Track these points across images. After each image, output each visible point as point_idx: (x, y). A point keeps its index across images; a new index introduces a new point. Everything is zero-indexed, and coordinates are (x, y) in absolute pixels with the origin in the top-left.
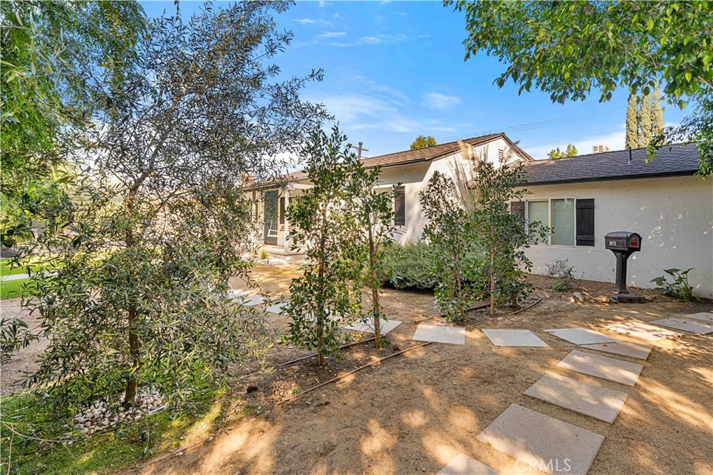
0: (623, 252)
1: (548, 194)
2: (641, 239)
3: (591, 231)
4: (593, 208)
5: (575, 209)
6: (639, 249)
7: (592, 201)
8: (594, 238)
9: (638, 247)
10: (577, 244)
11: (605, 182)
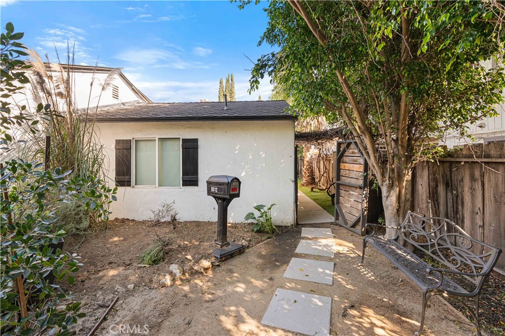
0: (224, 199)
1: (156, 132)
2: (240, 183)
3: (195, 172)
4: (197, 148)
5: (181, 149)
6: (238, 195)
7: (196, 141)
8: (197, 178)
9: (237, 192)
10: (183, 185)
11: (207, 122)
